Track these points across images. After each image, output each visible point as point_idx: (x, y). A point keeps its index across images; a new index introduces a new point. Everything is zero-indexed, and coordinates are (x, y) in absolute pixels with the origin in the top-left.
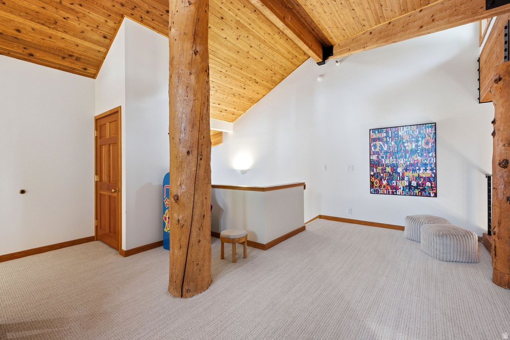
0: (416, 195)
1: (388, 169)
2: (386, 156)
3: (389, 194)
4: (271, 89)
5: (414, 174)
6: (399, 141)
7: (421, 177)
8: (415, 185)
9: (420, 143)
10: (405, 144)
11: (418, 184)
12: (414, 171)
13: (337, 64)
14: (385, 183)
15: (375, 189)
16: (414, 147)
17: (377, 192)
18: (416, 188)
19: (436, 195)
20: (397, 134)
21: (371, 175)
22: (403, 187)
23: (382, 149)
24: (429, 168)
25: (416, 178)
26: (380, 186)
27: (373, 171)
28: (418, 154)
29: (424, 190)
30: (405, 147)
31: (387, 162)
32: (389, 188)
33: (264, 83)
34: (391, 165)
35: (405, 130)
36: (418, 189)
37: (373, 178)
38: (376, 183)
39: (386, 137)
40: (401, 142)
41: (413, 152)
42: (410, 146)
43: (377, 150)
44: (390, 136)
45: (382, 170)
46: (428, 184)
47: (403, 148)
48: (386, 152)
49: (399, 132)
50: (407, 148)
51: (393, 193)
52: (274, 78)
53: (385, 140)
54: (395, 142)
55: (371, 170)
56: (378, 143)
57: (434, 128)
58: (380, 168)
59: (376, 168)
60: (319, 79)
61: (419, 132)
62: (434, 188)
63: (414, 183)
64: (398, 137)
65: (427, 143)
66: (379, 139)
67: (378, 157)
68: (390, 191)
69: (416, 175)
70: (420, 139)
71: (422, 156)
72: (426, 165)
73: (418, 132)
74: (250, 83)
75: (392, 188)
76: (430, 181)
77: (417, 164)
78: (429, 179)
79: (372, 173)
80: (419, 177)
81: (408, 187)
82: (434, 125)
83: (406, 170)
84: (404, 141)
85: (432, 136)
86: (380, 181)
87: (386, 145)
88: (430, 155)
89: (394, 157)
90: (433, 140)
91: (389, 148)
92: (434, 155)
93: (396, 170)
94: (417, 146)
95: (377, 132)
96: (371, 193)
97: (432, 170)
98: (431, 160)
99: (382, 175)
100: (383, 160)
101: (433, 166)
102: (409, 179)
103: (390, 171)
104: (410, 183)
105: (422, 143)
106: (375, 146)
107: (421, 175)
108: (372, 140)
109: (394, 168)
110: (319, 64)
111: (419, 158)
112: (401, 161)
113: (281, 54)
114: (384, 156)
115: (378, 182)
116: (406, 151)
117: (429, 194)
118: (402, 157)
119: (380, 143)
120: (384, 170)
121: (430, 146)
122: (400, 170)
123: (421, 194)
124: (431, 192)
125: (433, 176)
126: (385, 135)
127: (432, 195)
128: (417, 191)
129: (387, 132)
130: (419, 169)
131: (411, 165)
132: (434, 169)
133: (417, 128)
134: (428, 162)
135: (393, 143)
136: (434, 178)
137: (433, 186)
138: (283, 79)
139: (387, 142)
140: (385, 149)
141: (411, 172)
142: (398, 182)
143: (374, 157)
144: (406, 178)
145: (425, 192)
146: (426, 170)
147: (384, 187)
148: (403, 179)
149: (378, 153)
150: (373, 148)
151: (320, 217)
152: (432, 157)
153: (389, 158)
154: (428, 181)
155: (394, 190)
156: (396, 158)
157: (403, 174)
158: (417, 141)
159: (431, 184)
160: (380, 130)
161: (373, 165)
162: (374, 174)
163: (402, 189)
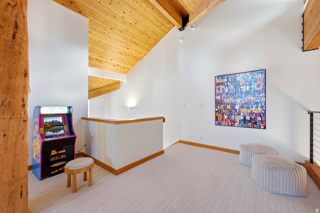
0: (249, 127)
1: (229, 107)
2: (227, 97)
3: (229, 126)
4: (149, 50)
5: (248, 111)
6: (237, 85)
7: (254, 113)
8: (249, 119)
9: (253, 86)
10: (242, 87)
11: (251, 118)
12: (248, 108)
13: (193, 29)
14: (226, 117)
15: (218, 121)
16: (248, 89)
17: (220, 124)
18: (250, 121)
19: (265, 128)
20: (235, 79)
21: (216, 111)
22: (240, 121)
23: (224, 91)
24: (260, 106)
25: (249, 114)
26: (222, 120)
27: (217, 108)
28: (251, 95)
29: (256, 123)
30: (241, 89)
31: (228, 101)
32: (229, 121)
33: (143, 45)
34: (230, 104)
35: (241, 76)
36: (251, 122)
37: (217, 114)
38: (220, 117)
39: (227, 82)
40: (238, 86)
41: (247, 93)
42: (245, 89)
43: (221, 92)
44: (230, 81)
45: (224, 107)
46: (259, 119)
47: (240, 90)
48: (227, 94)
49: (237, 78)
50: (243, 90)
51: (232, 125)
52: (149, 41)
53: (226, 84)
54: (234, 86)
55: (216, 107)
56: (221, 87)
57: (264, 74)
58: (223, 106)
59: (220, 106)
60: (180, 41)
61: (253, 78)
62: (264, 122)
63: (248, 118)
64: (236, 82)
65: (258, 86)
66: (222, 84)
67: (221, 97)
68: (230, 123)
69: (249, 111)
70: (253, 83)
71: (254, 96)
72: (257, 103)
73: (251, 78)
74: (131, 44)
75: (232, 121)
76: (260, 116)
77: (250, 102)
78: (259, 115)
79: (217, 110)
80: (252, 113)
81: (243, 121)
82: (264, 72)
83: (242, 107)
84: (241, 85)
85: (262, 80)
86: (223, 115)
87: (227, 88)
88: (261, 95)
89: (233, 97)
90: (264, 84)
91: (229, 90)
92: (264, 95)
93: (234, 107)
94: (250, 88)
95: (220, 78)
96: (216, 125)
97: (262, 107)
98: (261, 99)
99: (224, 111)
100: (225, 99)
101: (263, 104)
102: (244, 114)
103: (230, 108)
104: (245, 118)
105: (254, 86)
106: (219, 89)
107: (253, 111)
108: (218, 84)
109: (233, 105)
110: (180, 30)
111: (252, 98)
112: (238, 101)
113: (151, 21)
114: (226, 96)
115: (221, 116)
116: (242, 93)
117: (260, 126)
118: (239, 97)
119: (223, 86)
120: (225, 108)
121: (261, 88)
122: (237, 107)
123: (253, 127)
124: (262, 125)
125: (263, 112)
126: (226, 80)
127: (262, 127)
128: (250, 124)
129: (228, 78)
130: (252, 107)
131: (246, 103)
132: (264, 107)
133: (251, 74)
134: (259, 101)
135: (232, 86)
136: (264, 113)
137: (263, 120)
138: (157, 43)
139: (228, 86)
140: (226, 91)
141: (246, 109)
142: (235, 116)
143: (218, 98)
144: (242, 114)
145: (257, 125)
146: (257, 107)
147: (225, 120)
148: (240, 114)
149: (221, 94)
150: (217, 90)
151: (180, 142)
152: (262, 97)
153: (229, 98)
154: (259, 116)
155: (232, 123)
156: (234, 98)
157: (239, 110)
158: (251, 85)
159: (262, 119)
160: (222, 77)
161: (218, 103)
162: (218, 110)
163: (239, 122)
